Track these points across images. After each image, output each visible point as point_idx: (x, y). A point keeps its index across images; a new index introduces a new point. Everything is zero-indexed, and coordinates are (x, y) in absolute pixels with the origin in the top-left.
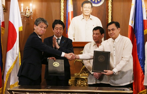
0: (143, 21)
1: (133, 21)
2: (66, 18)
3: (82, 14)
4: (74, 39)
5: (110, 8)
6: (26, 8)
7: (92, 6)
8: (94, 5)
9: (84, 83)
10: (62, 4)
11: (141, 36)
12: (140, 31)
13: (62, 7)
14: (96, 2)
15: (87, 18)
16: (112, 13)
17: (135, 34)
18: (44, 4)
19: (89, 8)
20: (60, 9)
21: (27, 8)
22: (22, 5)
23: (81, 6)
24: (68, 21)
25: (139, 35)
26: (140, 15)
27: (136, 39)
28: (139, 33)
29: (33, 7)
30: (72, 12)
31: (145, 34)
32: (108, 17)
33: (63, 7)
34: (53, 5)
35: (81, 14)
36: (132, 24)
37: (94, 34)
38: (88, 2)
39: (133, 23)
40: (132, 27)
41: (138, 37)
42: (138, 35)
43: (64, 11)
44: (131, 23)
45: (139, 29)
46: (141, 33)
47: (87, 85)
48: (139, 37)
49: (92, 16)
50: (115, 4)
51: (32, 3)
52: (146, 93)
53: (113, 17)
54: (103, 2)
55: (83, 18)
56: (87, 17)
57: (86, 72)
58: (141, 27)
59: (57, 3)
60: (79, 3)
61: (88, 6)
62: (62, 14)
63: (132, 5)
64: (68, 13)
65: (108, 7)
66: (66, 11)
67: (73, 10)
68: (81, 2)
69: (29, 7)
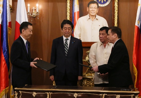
1: (139, 21)
3: (88, 15)
4: (80, 39)
5: (116, 8)
7: (98, 7)
8: (100, 5)
9: (90, 83)
10: (68, 4)
13: (68, 8)
14: (102, 2)
15: (93, 18)
16: (118, 13)
18: (51, 4)
19: (95, 8)
20: (67, 10)
21: (34, 8)
23: (87, 6)
24: (74, 21)
29: (39, 7)
30: (78, 12)
32: (114, 17)
34: (59, 5)
36: (138, 25)
37: (100, 34)
38: (94, 2)
39: (139, 23)
40: (138, 27)
43: (70, 12)
47: (92, 85)
49: (98, 17)
50: (121, 4)
51: (38, 3)
53: (119, 17)
54: (109, 2)
55: (89, 19)
56: (93, 17)
57: (92, 72)
59: (64, 4)
60: (85, 3)
61: (94, 6)
62: (68, 14)
63: (138, 6)
64: (74, 13)
65: (114, 7)
66: (73, 11)
67: (79, 11)
68: (87, 3)
69: (36, 7)
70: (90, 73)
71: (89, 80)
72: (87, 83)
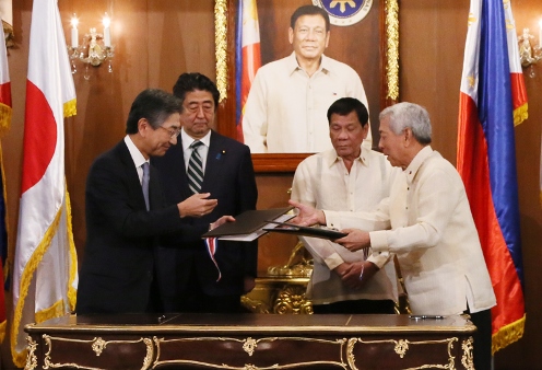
0: (511, 77)
1: (475, 78)
2: (236, 69)
3: (294, 54)
4: (265, 144)
5: (393, 32)
6: (89, 33)
7: (328, 26)
8: (334, 20)
9: (305, 303)
10: (221, 18)
11: (504, 129)
12: (500, 113)
13: (221, 30)
14: (343, 9)
15: (310, 66)
16: (400, 49)
17: (482, 122)
18: (156, 18)
19: (316, 30)
20: (214, 37)
21: (93, 32)
22: (75, 22)
24: (241, 78)
25: (497, 127)
26: (499, 57)
27: (488, 143)
28: (496, 119)
29: (112, 27)
30: (255, 45)
31: (517, 122)
32: (386, 64)
33: (224, 28)
34: (188, 21)
35: (289, 55)
36: (471, 89)
38: (312, 10)
39: (474, 84)
40: (470, 99)
41: (493, 133)
42: (493, 126)
43: (229, 44)
44: (467, 86)
45: (496, 106)
46: (504, 120)
48: (496, 133)
49: (327, 62)
50: (410, 17)
51: (110, 16)
52: (522, 330)
53: (405, 65)
54: (368, 9)
55: (297, 69)
56: (309, 63)
57: (311, 263)
58: (504, 99)
59: (203, 16)
60: (282, 14)
61: (315, 25)
62: (221, 54)
63: (470, 22)
64: (243, 51)
65: (385, 27)
66: (236, 44)
67: (258, 41)
68: (289, 12)
69: (100, 30)
70: (304, 264)
71: (300, 288)
72: (293, 300)
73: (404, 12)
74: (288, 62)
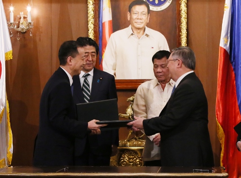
1: (228, 39)
2: (99, 34)
3: (130, 26)
4: (115, 75)
5: (184, 15)
6: (20, 15)
7: (149, 11)
8: (152, 8)
9: (136, 160)
10: (91, 7)
13: (91, 13)
15: (139, 33)
16: (188, 23)
17: (232, 63)
18: (56, 7)
19: (142, 13)
20: (87, 17)
21: (22, 14)
22: (11, 9)
23: (128, 10)
24: (102, 40)
25: (240, 66)
27: (235, 74)
29: (32, 12)
30: (110, 21)
32: (180, 31)
33: (93, 12)
34: (73, 9)
35: (128, 26)
36: (226, 45)
40: (225, 50)
41: (238, 69)
42: (238, 65)
43: (95, 21)
44: (224, 43)
47: (140, 164)
48: (240, 69)
49: (148, 30)
50: (195, 6)
51: (31, 5)
53: (190, 31)
55: (132, 34)
56: (139, 31)
57: (139, 138)
59: (81, 6)
60: (123, 5)
61: (142, 11)
62: (91, 26)
63: (225, 9)
64: (103, 24)
65: (179, 11)
66: (99, 21)
67: (111, 19)
68: (128, 4)
69: (26, 13)
70: (136, 139)
71: (135, 152)
73: (190, 4)
74: (128, 31)
